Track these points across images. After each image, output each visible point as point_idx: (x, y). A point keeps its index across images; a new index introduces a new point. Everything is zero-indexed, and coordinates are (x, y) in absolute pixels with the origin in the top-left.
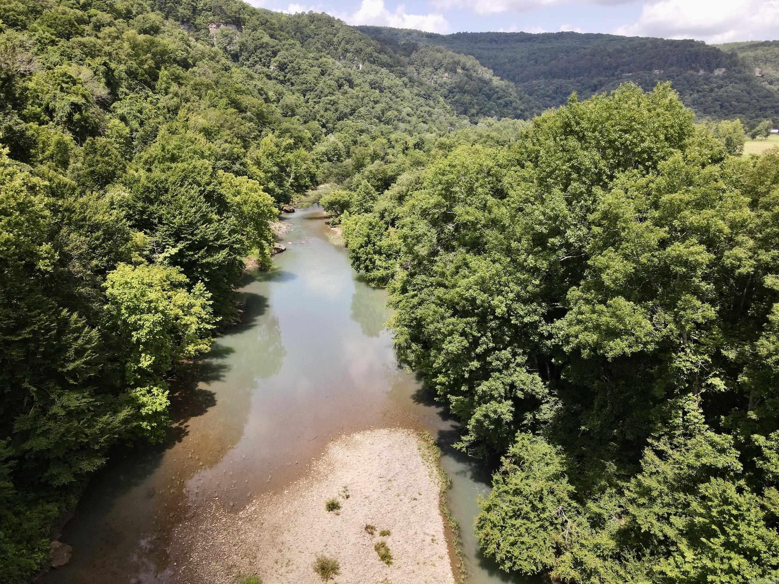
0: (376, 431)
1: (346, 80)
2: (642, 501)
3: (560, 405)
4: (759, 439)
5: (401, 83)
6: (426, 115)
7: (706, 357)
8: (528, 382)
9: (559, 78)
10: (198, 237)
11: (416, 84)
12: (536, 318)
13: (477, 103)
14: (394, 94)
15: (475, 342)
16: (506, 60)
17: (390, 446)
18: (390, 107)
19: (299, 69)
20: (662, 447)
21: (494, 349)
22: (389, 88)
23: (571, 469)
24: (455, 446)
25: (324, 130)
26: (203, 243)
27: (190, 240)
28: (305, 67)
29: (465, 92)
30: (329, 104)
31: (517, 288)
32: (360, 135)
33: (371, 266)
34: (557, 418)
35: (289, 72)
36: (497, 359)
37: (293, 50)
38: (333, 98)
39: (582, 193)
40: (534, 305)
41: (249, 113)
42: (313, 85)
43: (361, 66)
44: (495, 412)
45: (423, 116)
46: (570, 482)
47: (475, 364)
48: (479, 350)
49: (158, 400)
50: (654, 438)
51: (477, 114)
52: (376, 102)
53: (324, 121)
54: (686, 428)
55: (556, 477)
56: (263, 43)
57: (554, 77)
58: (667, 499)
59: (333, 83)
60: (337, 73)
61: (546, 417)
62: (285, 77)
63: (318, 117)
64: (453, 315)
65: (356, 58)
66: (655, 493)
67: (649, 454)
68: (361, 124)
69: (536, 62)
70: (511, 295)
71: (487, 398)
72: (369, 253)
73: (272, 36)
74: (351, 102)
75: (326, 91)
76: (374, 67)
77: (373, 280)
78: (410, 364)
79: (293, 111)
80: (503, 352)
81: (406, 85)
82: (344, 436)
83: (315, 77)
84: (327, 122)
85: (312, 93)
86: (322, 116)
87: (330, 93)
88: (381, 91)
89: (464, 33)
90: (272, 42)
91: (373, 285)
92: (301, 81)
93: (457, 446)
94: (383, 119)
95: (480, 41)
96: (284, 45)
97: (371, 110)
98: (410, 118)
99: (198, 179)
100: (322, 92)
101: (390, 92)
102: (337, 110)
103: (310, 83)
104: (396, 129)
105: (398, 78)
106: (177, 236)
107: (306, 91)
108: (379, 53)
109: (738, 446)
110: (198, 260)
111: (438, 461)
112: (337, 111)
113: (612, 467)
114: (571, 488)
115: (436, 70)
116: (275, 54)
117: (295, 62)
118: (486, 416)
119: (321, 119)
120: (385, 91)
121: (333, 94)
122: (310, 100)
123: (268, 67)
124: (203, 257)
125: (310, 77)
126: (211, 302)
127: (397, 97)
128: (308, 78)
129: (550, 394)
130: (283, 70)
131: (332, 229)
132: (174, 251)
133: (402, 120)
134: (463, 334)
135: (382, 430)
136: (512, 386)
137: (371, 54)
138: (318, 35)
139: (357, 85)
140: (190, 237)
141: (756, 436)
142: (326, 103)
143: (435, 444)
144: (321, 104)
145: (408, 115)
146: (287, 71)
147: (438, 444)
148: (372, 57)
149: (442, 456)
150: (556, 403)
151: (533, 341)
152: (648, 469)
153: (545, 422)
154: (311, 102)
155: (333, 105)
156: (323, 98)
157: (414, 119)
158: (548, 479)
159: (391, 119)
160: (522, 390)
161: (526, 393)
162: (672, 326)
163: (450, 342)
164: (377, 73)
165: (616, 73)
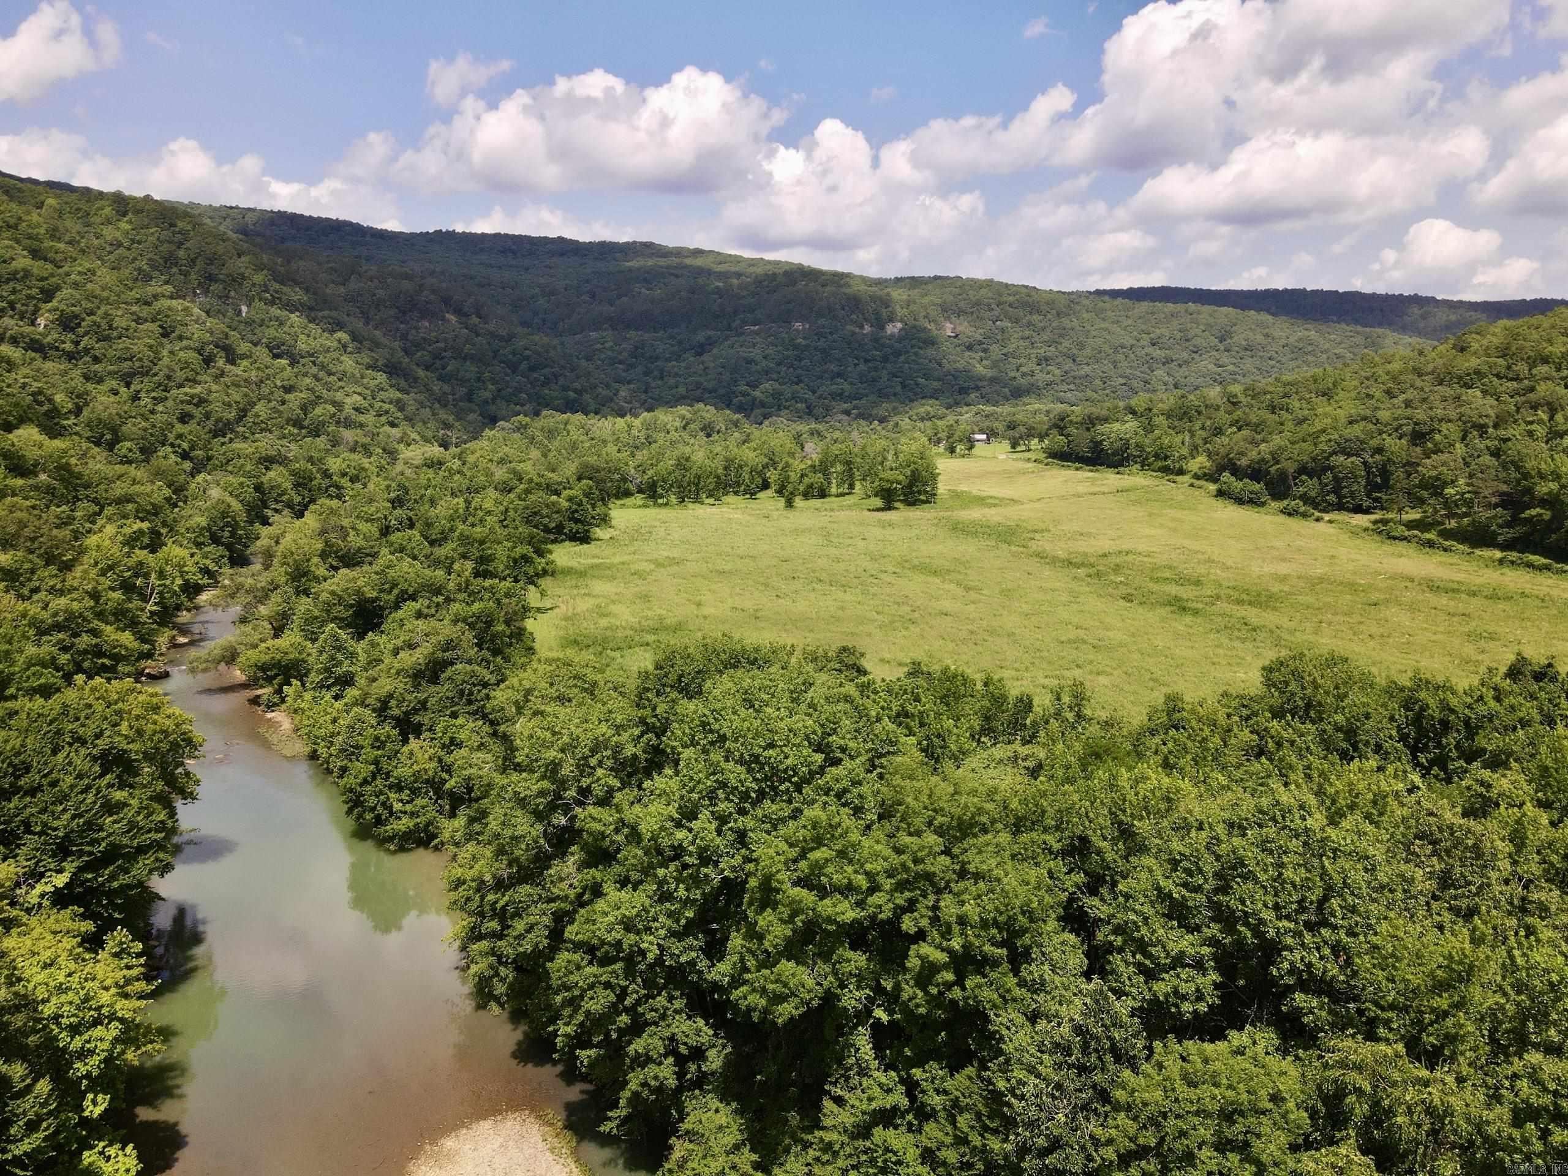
0: (474, 1126)
1: (217, 346)
2: (826, 1158)
3: (729, 1049)
4: (917, 1073)
5: (335, 344)
6: (392, 408)
7: (867, 991)
8: (691, 1033)
9: (637, 329)
10: (104, 844)
11: (367, 344)
12: (694, 954)
13: (492, 379)
14: (323, 367)
15: (623, 994)
16: (537, 290)
17: (501, 1146)
18: (318, 397)
19: (111, 327)
20: (839, 1092)
21: (648, 997)
22: (312, 355)
23: (750, 1133)
24: (602, 1129)
25: (187, 465)
26: (113, 854)
27: (90, 853)
28: (124, 324)
29: (465, 359)
30: (189, 403)
31: (669, 922)
32: (267, 468)
33: (385, 814)
34: (728, 1063)
35: (86, 333)
36: (652, 1010)
37: (89, 286)
38: (198, 390)
39: (731, 814)
40: (690, 940)
41: (43, 477)
42: (147, 363)
43: (244, 309)
44: (656, 1078)
45: (387, 412)
46: (752, 1150)
47: (624, 1019)
48: (628, 1002)
49: (120, 1165)
50: (831, 1083)
51: (494, 399)
52: (288, 389)
53: (185, 445)
54: (860, 1066)
55: (737, 1147)
56: (16, 272)
57: (628, 327)
58: (848, 1150)
59: (192, 356)
60: (196, 332)
61: (714, 1066)
62: (77, 343)
63: (171, 437)
64: (591, 963)
65: (232, 293)
66: (837, 1147)
67: (828, 1105)
68: (266, 443)
69: (593, 296)
70: (662, 932)
71: (643, 1060)
72: (381, 793)
73: (35, 254)
74: (236, 395)
75: (180, 375)
76: (275, 311)
77: (391, 839)
78: (497, 999)
79: (115, 430)
80: (659, 998)
81: (345, 346)
82: (428, 1147)
83: (151, 347)
84: (192, 448)
85: (146, 380)
86: (180, 436)
87: (187, 380)
88: (293, 362)
89: (448, 232)
90: (38, 267)
91: (392, 848)
92: (118, 354)
93: (605, 1128)
94: (306, 423)
95: (482, 250)
96: (68, 274)
97: (281, 408)
98: (362, 418)
99: (81, 731)
100: (169, 378)
101: (314, 363)
102: (207, 416)
103: (140, 360)
104: (335, 443)
105: (326, 334)
106: (62, 851)
107: (133, 375)
108: (282, 283)
109: (902, 1081)
110: (103, 884)
111: (575, 1153)
112: (208, 418)
113: (794, 1118)
114: (755, 1157)
115: (404, 313)
116: (48, 295)
117: (99, 312)
118: (645, 1084)
119: (178, 441)
120: (302, 361)
121: (195, 382)
122: (143, 395)
123: (33, 323)
124: (113, 877)
125: (139, 347)
126: (142, 960)
127: (330, 374)
128: (135, 348)
129: (716, 1035)
130: (72, 330)
131: (269, 715)
132: (61, 880)
133: (348, 424)
134: (607, 985)
135: (482, 1123)
136: (672, 1038)
137: (265, 286)
138: (139, 243)
139: (243, 357)
140: (87, 848)
141: (914, 1070)
142: (182, 402)
143: (565, 1127)
144: (170, 403)
145: (356, 409)
146: (81, 331)
147: (569, 1126)
148: (267, 291)
149: (578, 1142)
150: (724, 1046)
151: (691, 982)
152: (828, 1122)
153: (713, 1074)
154: (146, 401)
155: (197, 405)
156: (174, 392)
157: (369, 419)
158: (728, 1153)
159: (323, 423)
160: (685, 1044)
161: (690, 1048)
162: (831, 978)
163: (592, 998)
164: (281, 324)
165: (734, 325)
